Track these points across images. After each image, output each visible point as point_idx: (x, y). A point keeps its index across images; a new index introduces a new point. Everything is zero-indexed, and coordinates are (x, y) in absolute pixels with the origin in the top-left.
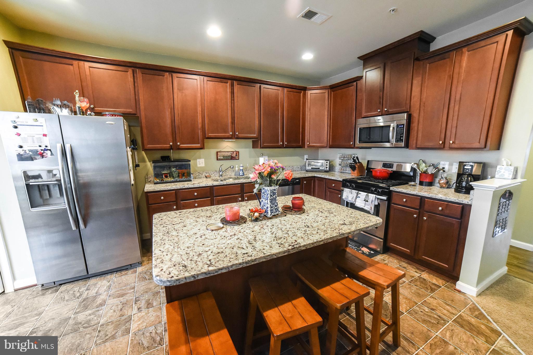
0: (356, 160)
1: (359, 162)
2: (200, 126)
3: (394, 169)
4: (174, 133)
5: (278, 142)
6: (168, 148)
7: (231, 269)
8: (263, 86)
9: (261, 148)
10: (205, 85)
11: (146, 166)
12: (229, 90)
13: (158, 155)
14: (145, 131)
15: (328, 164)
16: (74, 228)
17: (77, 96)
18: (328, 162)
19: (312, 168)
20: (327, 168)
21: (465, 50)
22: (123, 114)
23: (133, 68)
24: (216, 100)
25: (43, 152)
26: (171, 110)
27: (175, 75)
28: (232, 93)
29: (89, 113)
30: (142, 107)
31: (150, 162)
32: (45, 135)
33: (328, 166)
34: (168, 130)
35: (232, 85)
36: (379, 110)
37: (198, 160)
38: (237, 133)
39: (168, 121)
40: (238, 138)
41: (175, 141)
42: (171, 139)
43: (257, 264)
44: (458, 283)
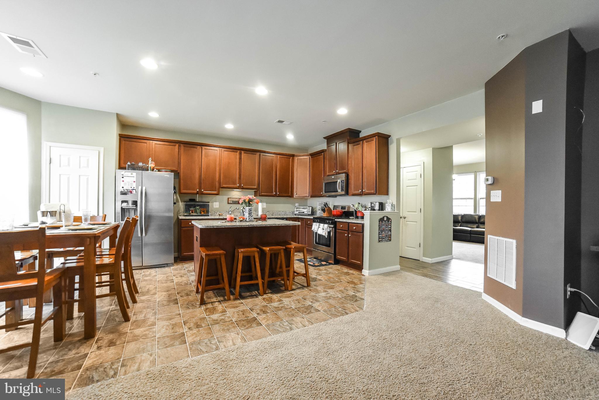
0: (326, 205)
1: (328, 207)
2: (217, 179)
3: (346, 210)
4: (200, 183)
5: (272, 192)
6: (195, 193)
7: (226, 227)
8: (262, 154)
9: (259, 196)
10: (223, 154)
11: (179, 205)
12: (238, 157)
13: (187, 198)
14: (182, 181)
15: (310, 209)
16: (139, 235)
17: (150, 161)
18: (311, 208)
19: (299, 213)
20: (309, 212)
21: (365, 141)
22: (171, 171)
23: (179, 144)
24: (229, 163)
25: (132, 190)
26: (199, 169)
27: (204, 147)
28: (240, 158)
29: (155, 170)
30: (182, 167)
31: (182, 202)
32: (134, 182)
33: (310, 211)
34: (197, 181)
35: (240, 154)
36: (334, 171)
37: (214, 203)
38: (242, 185)
39: (197, 176)
40: (243, 188)
41: (200, 188)
42: (198, 187)
43: (236, 227)
44: (363, 270)
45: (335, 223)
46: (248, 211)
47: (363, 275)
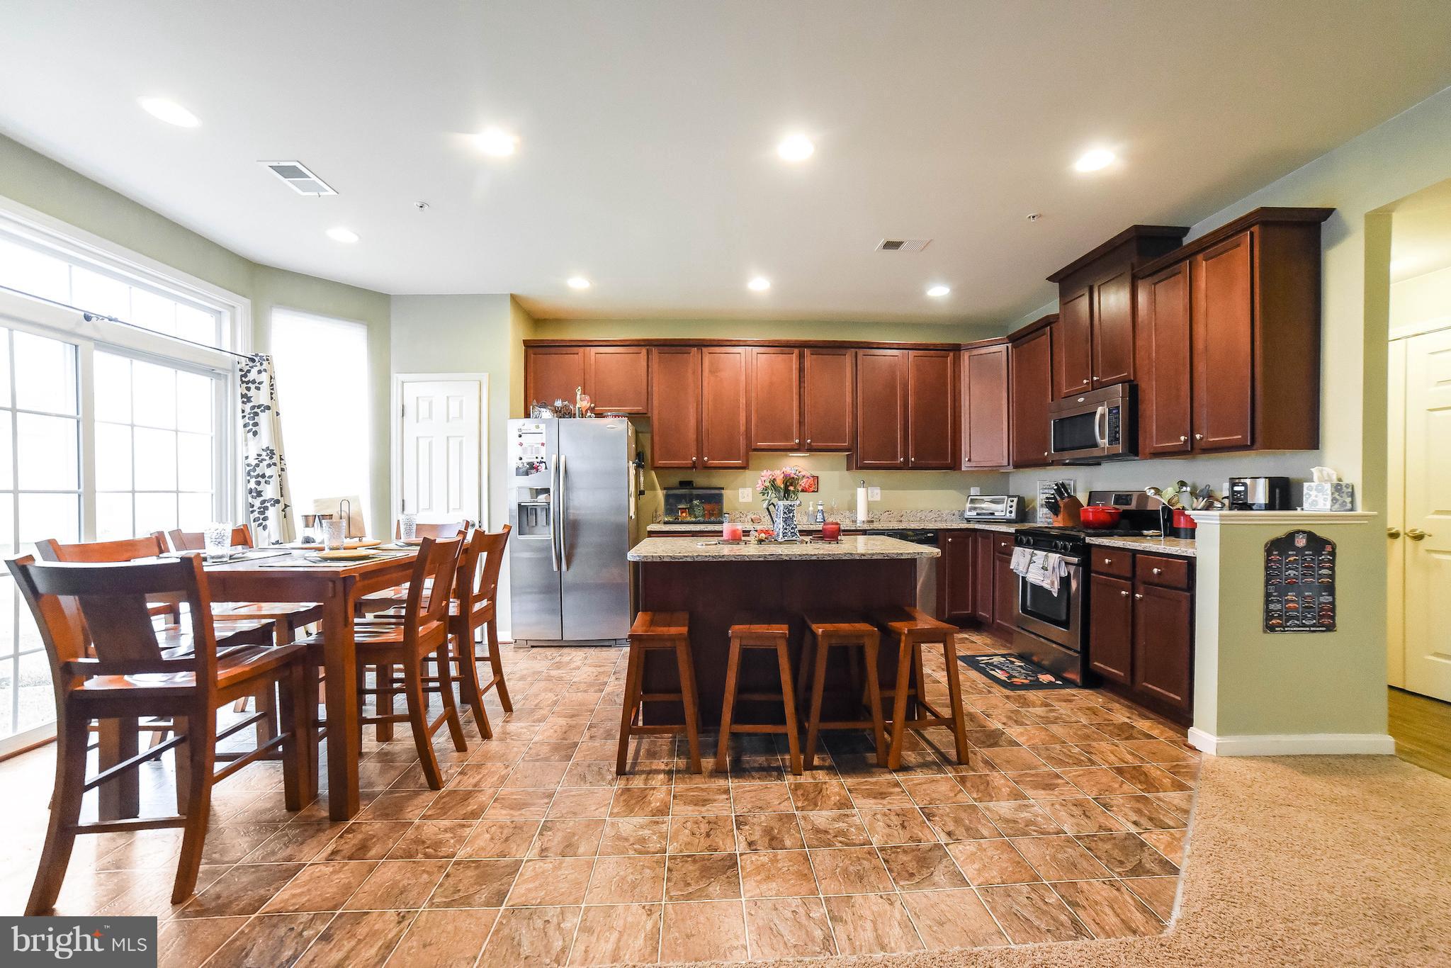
0: (1061, 489)
1: (1070, 496)
2: (743, 428)
3: (1133, 506)
4: (699, 441)
5: (895, 458)
6: (689, 465)
8: (861, 352)
9: (857, 468)
10: (754, 361)
11: (655, 496)
12: (795, 366)
13: (674, 479)
14: (656, 439)
15: (1014, 504)
16: (555, 568)
17: (579, 393)
18: (1016, 500)
19: (978, 514)
20: (1011, 512)
22: (629, 414)
23: (648, 347)
24: (771, 384)
25: (538, 464)
26: (697, 405)
27: (705, 350)
28: (801, 370)
29: (589, 414)
30: (656, 402)
31: (661, 489)
32: (543, 444)
33: (1014, 509)
34: (692, 435)
35: (801, 357)
36: (1085, 381)
37: (741, 490)
38: (809, 441)
39: (692, 422)
40: (811, 449)
41: (700, 454)
42: (693, 450)
44: (1191, 730)
45: (1085, 552)
46: (782, 512)
47: (1193, 748)
